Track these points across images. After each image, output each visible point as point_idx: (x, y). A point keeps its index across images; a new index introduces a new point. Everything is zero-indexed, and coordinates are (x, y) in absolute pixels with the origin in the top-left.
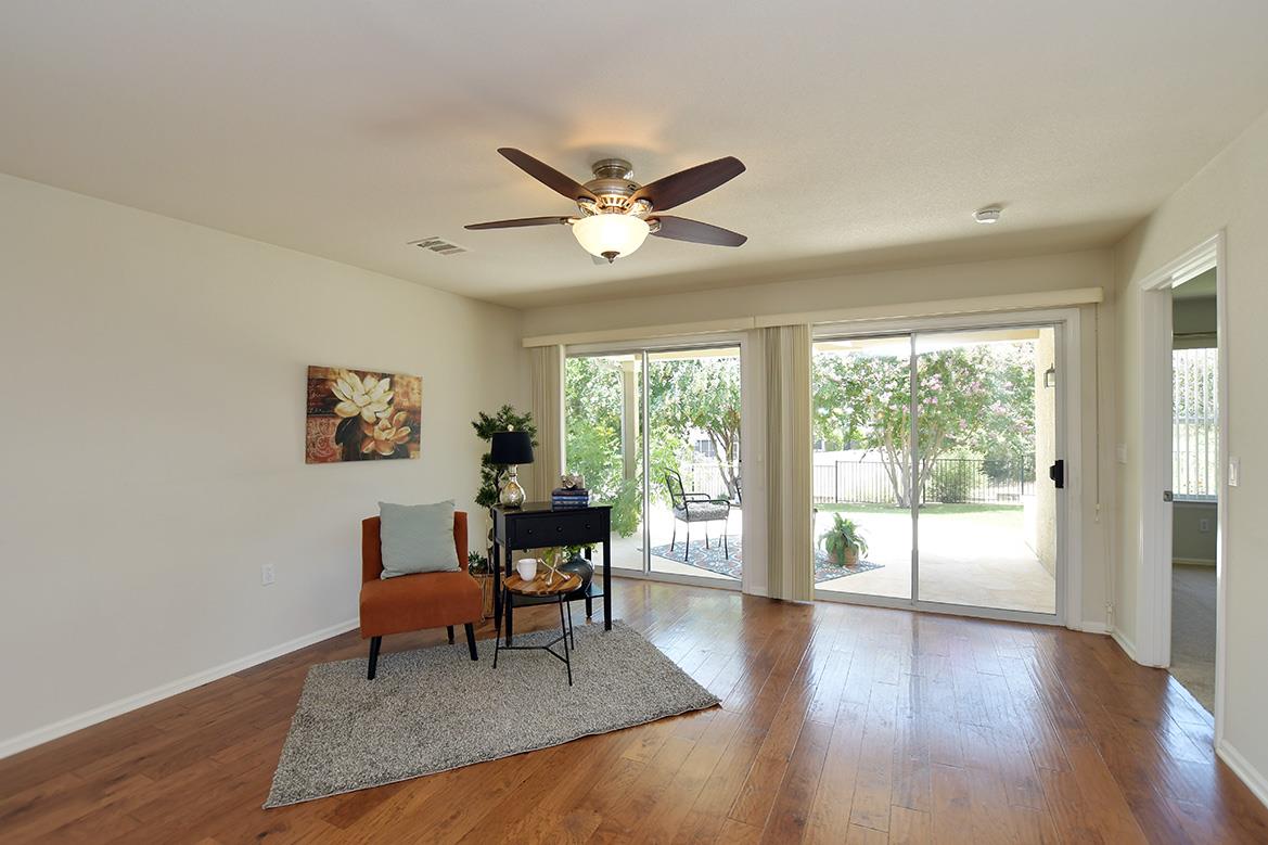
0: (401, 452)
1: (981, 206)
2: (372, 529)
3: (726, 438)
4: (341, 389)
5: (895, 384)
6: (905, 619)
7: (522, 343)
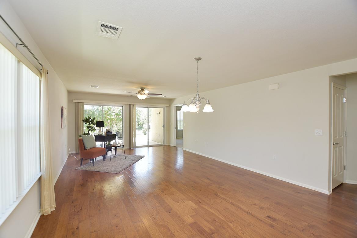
2: (81, 141)
4: (64, 112)
7: (73, 101)
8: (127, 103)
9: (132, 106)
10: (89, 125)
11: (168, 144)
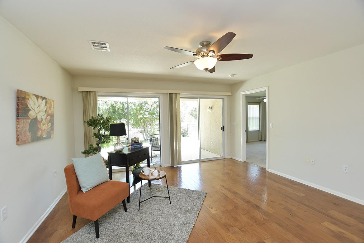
0: (49, 137)
7: (77, 89)
8: (165, 91)
9: (174, 96)
10: (99, 132)
11: (230, 157)
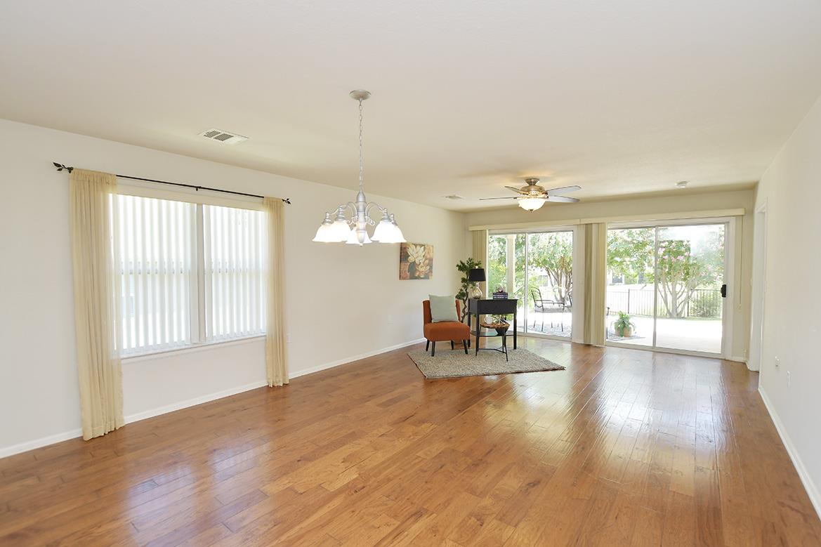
0: (427, 277)
1: (679, 181)
2: (427, 305)
3: (557, 274)
4: (410, 251)
5: (667, 243)
6: (650, 354)
7: (468, 229)
